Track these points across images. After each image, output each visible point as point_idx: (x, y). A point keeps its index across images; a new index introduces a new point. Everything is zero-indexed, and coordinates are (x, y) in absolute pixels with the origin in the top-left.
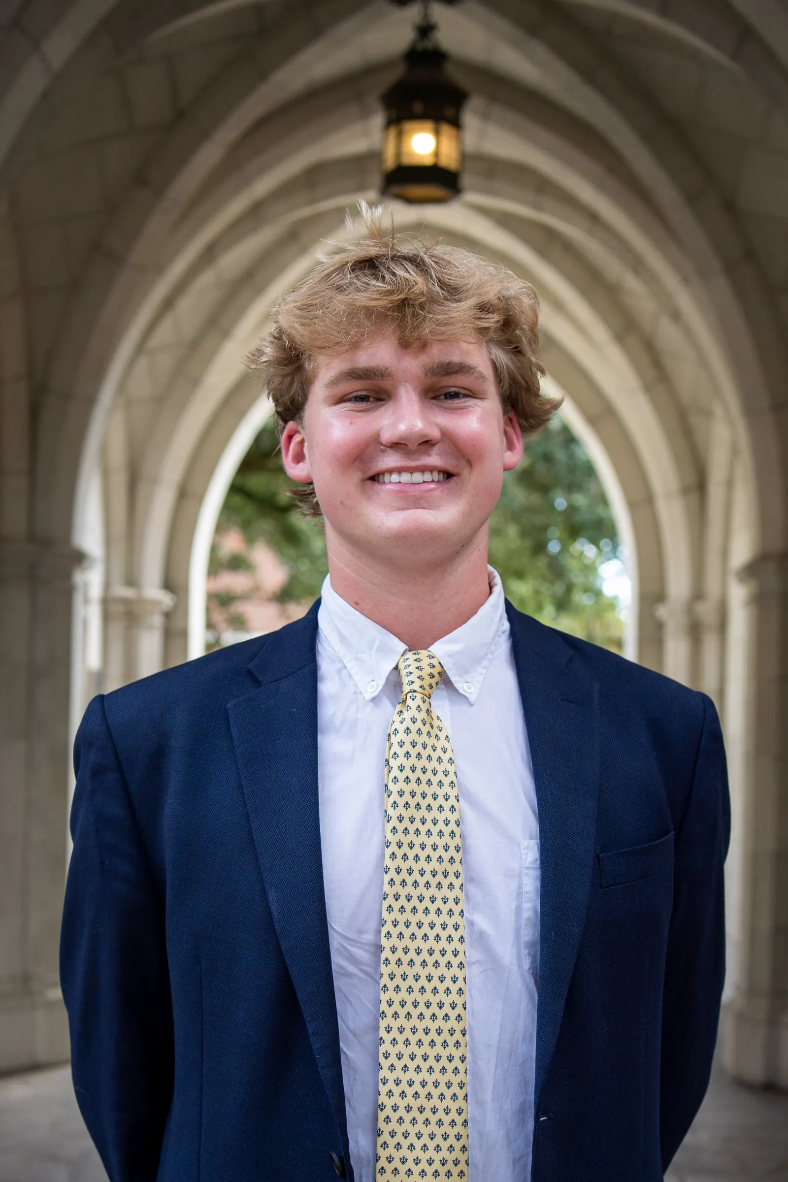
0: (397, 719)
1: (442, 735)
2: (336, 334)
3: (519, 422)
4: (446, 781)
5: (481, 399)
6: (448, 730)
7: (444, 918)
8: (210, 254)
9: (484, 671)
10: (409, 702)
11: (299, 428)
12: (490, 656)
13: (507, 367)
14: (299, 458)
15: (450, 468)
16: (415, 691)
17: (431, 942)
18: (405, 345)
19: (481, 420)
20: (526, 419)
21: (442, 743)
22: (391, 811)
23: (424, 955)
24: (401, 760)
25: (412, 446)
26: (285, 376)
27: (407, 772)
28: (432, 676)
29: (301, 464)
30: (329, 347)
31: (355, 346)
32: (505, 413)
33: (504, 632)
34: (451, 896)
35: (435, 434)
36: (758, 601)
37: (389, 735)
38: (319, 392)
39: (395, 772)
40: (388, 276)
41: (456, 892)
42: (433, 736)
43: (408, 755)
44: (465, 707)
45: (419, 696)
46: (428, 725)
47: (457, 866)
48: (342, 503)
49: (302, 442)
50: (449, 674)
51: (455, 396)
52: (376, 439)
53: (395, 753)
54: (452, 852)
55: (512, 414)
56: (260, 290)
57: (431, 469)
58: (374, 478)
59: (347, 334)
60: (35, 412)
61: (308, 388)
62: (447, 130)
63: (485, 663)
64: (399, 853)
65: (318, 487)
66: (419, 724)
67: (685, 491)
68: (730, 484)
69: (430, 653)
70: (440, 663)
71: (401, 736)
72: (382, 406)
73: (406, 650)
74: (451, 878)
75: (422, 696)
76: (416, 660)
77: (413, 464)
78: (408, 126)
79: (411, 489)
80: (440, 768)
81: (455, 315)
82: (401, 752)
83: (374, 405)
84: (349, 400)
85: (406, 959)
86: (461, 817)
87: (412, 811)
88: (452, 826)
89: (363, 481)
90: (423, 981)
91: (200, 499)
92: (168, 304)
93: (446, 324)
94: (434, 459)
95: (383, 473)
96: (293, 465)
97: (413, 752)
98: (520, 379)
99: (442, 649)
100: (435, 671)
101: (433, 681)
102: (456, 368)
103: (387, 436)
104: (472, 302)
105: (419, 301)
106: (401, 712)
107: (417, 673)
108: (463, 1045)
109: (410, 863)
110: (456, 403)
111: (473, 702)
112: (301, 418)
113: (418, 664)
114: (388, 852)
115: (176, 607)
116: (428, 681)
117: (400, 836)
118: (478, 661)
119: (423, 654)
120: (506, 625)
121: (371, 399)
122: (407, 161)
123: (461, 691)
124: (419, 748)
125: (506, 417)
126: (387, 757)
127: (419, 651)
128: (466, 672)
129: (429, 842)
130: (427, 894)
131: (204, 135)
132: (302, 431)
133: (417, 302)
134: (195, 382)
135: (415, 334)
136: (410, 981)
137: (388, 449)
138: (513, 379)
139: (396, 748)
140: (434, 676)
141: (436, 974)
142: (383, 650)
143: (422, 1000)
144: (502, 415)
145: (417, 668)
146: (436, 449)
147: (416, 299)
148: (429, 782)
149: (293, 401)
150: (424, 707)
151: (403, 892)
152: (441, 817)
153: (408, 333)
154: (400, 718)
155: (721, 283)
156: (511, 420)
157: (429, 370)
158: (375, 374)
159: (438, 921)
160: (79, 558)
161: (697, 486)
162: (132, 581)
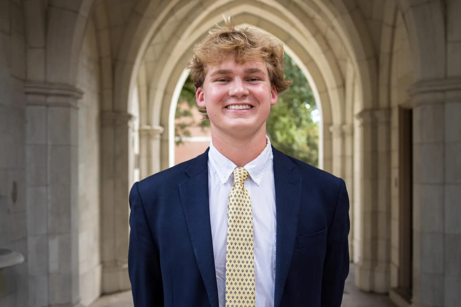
0: (232, 191)
1: (247, 197)
2: (214, 58)
3: (277, 89)
4: (248, 213)
5: (263, 81)
6: (250, 194)
7: (247, 259)
9: (263, 174)
10: (236, 186)
11: (202, 90)
12: (265, 168)
13: (272, 70)
14: (202, 100)
15: (253, 104)
16: (238, 182)
17: (243, 268)
18: (237, 62)
19: (263, 88)
20: (279, 88)
21: (248, 199)
22: (229, 223)
23: (241, 272)
24: (233, 206)
25: (239, 97)
26: (197, 72)
27: (235, 210)
28: (244, 176)
29: (202, 102)
30: (212, 63)
31: (221, 62)
32: (272, 85)
33: (271, 159)
34: (250, 252)
35: (247, 92)
37: (229, 197)
38: (208, 78)
39: (231, 210)
40: (232, 39)
41: (251, 250)
42: (244, 197)
43: (235, 204)
44: (256, 187)
45: (239, 184)
46: (242, 194)
47: (252, 242)
48: (215, 115)
49: (203, 94)
50: (251, 176)
51: (254, 80)
52: (227, 94)
53: (231, 204)
54: (250, 237)
55: (274, 86)
57: (246, 104)
58: (227, 107)
59: (218, 58)
60: (113, 68)
61: (205, 76)
63: (264, 171)
64: (232, 238)
65: (207, 110)
66: (239, 194)
68: (354, 85)
69: (244, 169)
70: (247, 172)
71: (233, 198)
72: (229, 83)
73: (236, 168)
74: (250, 246)
75: (240, 184)
76: (239, 171)
77: (239, 102)
79: (239, 111)
80: (246, 208)
81: (254, 52)
82: (233, 203)
83: (227, 83)
84: (219, 81)
85: (234, 273)
86: (253, 225)
87: (236, 223)
88: (250, 228)
89: (223, 108)
90: (240, 281)
91: (172, 94)
92: (158, 29)
93: (251, 55)
94: (247, 101)
95: (229, 105)
96: (200, 102)
97: (237, 203)
98: (276, 75)
99: (248, 167)
100: (246, 175)
101: (245, 178)
102: (254, 71)
103: (231, 93)
104: (260, 48)
105: (242, 47)
106: (234, 189)
107: (239, 176)
108: (254, 302)
109: (236, 241)
110: (255, 82)
111: (259, 185)
112: (202, 86)
113: (240, 172)
114: (228, 237)
115: (164, 131)
116: (243, 178)
117: (232, 232)
118: (261, 170)
119: (242, 169)
120: (272, 156)
121: (226, 81)
123: (255, 181)
124: (239, 202)
125: (272, 87)
126: (228, 205)
127: (241, 168)
128: (257, 175)
129: (242, 234)
130: (241, 251)
132: (203, 91)
133: (241, 48)
135: (241, 59)
136: (236, 281)
137: (231, 97)
138: (274, 74)
139: (231, 202)
140: (245, 177)
141: (244, 278)
142: (229, 167)
143: (240, 287)
144: (270, 87)
145: (239, 174)
146: (247, 98)
147: (241, 47)
148: (242, 213)
149: (200, 81)
150: (241, 187)
151: (233, 251)
152: (246, 225)
153: (238, 58)
154: (233, 192)
156: (274, 88)
157: (246, 71)
158: (227, 72)
159: (245, 260)
160: (130, 117)
161: (342, 86)
162: (149, 123)
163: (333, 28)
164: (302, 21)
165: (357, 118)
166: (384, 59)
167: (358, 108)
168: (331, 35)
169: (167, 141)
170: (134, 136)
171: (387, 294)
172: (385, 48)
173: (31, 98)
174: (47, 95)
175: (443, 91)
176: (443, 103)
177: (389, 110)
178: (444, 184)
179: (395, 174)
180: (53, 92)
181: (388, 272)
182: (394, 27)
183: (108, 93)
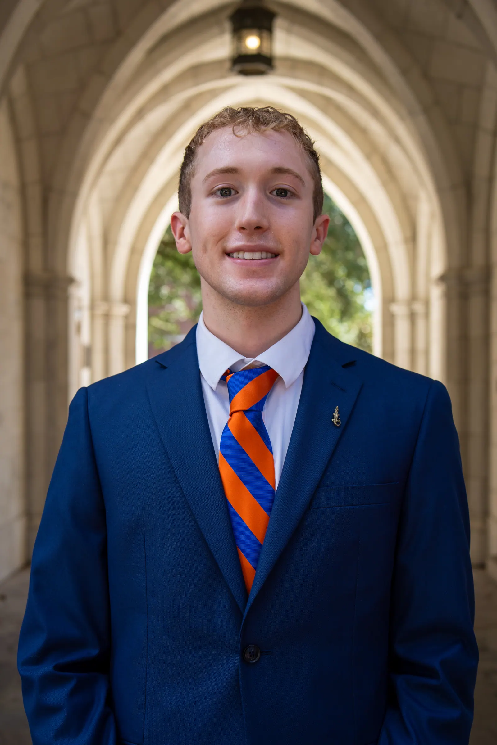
8: (140, 114)
36: (448, 296)
56: (170, 137)
60: (45, 201)
62: (265, 34)
67: (405, 241)
68: (429, 237)
78: (245, 32)
91: (142, 253)
92: (118, 141)
115: (129, 312)
122: (244, 51)
131: (132, 44)
155: (422, 119)
160: (71, 281)
161: (411, 238)
162: (106, 297)
164: (349, 132)
165: (437, 285)
167: (438, 268)
169: (134, 327)
171: (482, 566)
177: (487, 271)
181: (484, 532)
182: (495, 134)
183: (36, 242)
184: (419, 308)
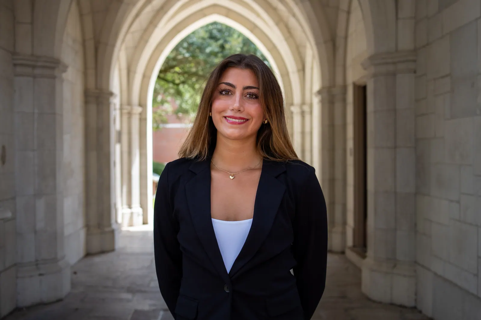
36: (322, 102)
56: (166, 13)
60: (96, 49)
67: (299, 71)
68: (312, 68)
91: (150, 78)
92: (137, 15)
115: (143, 111)
134: (147, 42)
160: (111, 94)
161: (302, 69)
162: (129, 103)
163: (294, 15)
165: (316, 96)
166: (340, 42)
167: (317, 86)
168: (292, 22)
169: (145, 119)
170: (115, 114)
171: (343, 253)
172: (340, 33)
173: (19, 70)
174: (34, 67)
175: (394, 63)
176: (394, 74)
177: (345, 88)
178: (395, 147)
179: (350, 144)
180: (39, 64)
181: (344, 233)
182: (349, 12)
183: (91, 72)
184: (306, 108)
